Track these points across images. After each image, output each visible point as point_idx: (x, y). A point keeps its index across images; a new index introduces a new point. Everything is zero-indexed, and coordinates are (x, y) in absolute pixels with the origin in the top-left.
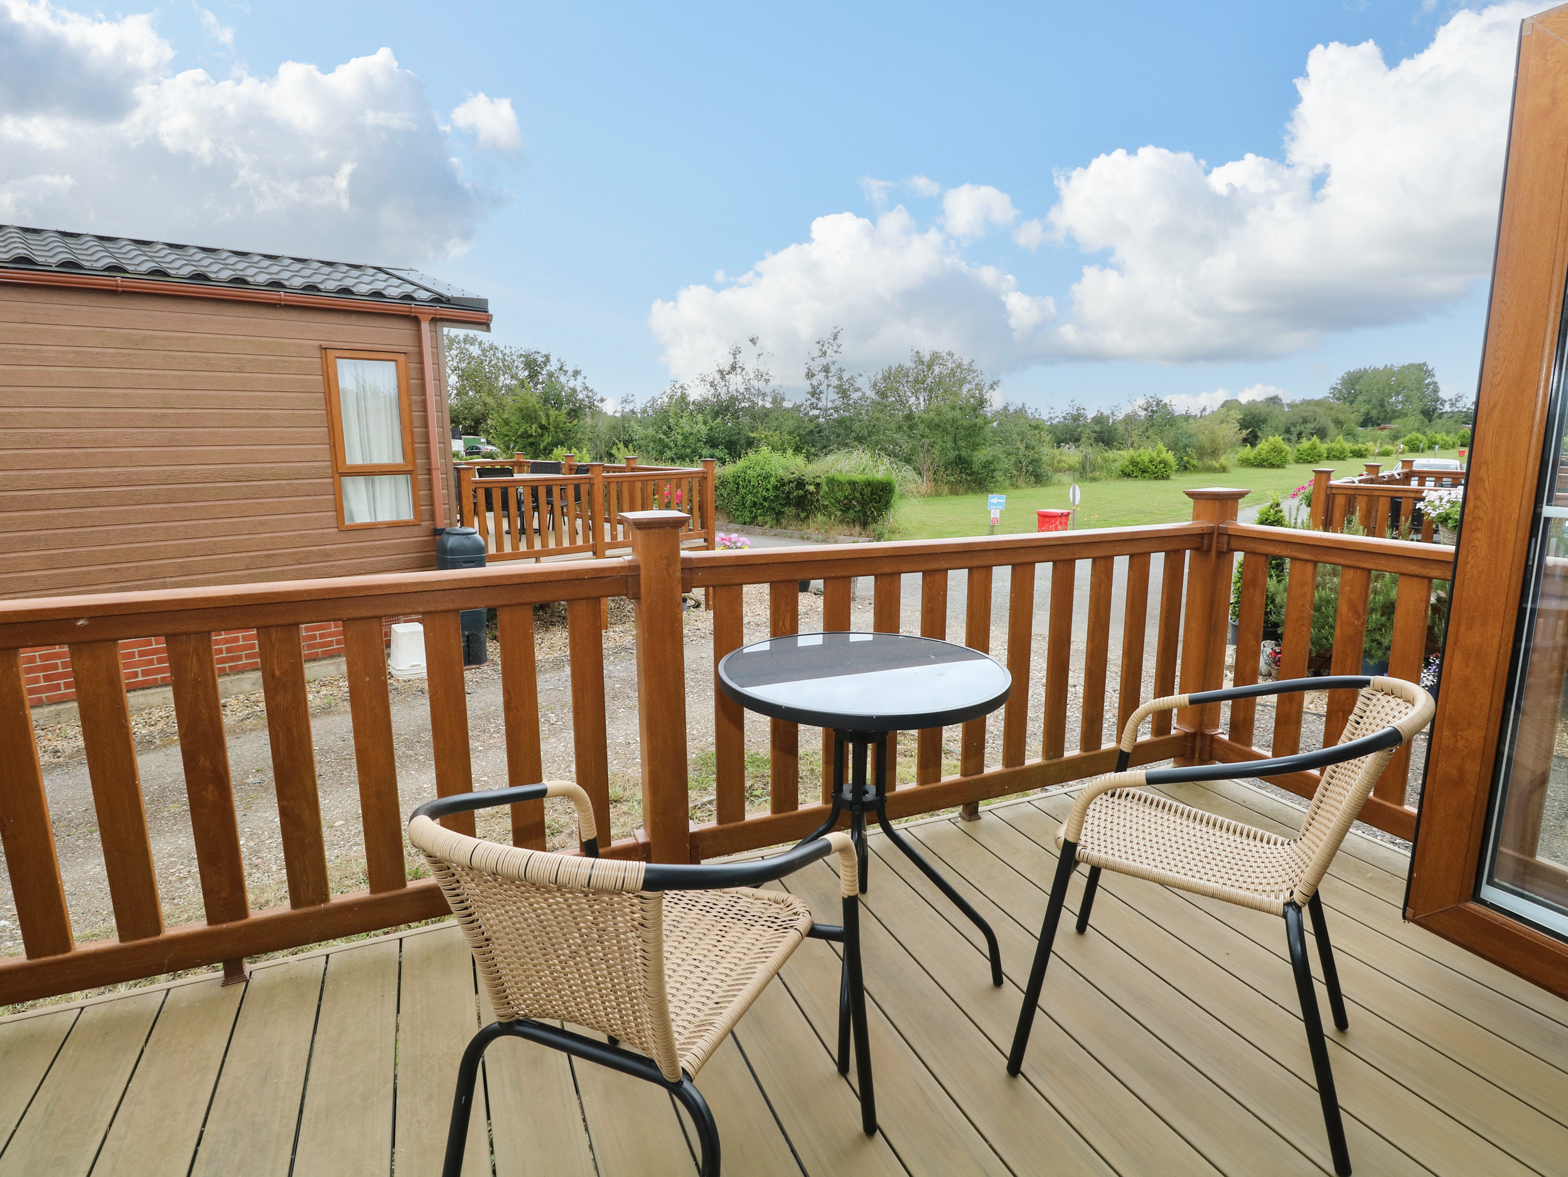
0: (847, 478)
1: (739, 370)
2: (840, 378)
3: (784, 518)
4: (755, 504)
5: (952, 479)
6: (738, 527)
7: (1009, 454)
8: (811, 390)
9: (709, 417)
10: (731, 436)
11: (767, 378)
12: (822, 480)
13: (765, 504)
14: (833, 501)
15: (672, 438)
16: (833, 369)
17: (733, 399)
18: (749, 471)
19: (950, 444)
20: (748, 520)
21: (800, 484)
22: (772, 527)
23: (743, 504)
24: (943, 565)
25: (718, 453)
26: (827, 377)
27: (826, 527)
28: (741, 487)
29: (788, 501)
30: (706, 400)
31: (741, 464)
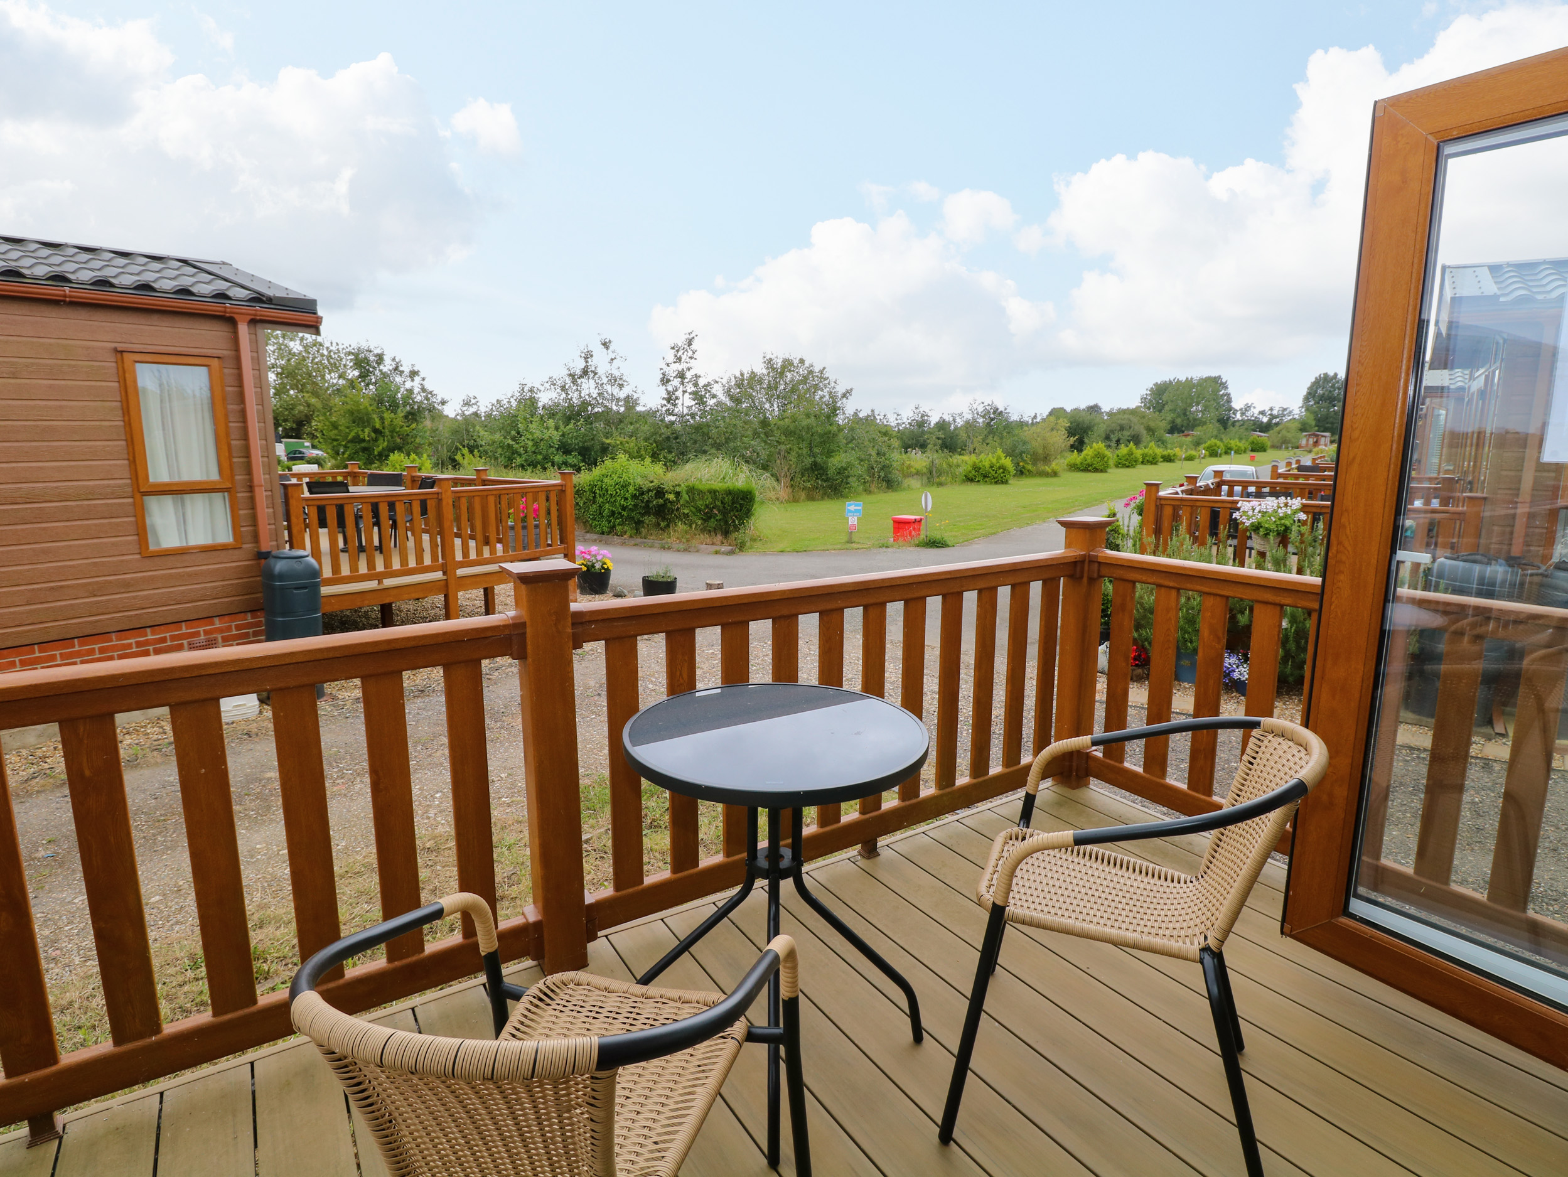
0: (708, 487)
1: (591, 375)
2: (696, 385)
3: (643, 527)
4: (613, 513)
5: (809, 485)
6: (595, 537)
7: (862, 460)
8: (666, 396)
9: (561, 423)
10: (585, 442)
11: (621, 382)
12: (682, 489)
13: (623, 513)
14: (694, 510)
15: (522, 444)
16: (689, 375)
17: (585, 404)
18: (606, 480)
19: (805, 451)
20: (606, 529)
21: (660, 492)
22: (631, 537)
23: (600, 514)
24: (840, 604)
25: (571, 459)
26: (682, 383)
27: (688, 536)
28: (597, 496)
29: (647, 510)
30: (557, 405)
31: (597, 472)
